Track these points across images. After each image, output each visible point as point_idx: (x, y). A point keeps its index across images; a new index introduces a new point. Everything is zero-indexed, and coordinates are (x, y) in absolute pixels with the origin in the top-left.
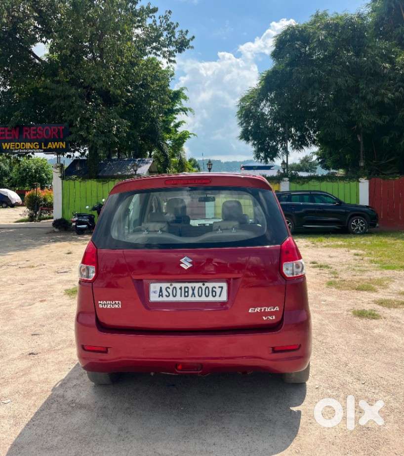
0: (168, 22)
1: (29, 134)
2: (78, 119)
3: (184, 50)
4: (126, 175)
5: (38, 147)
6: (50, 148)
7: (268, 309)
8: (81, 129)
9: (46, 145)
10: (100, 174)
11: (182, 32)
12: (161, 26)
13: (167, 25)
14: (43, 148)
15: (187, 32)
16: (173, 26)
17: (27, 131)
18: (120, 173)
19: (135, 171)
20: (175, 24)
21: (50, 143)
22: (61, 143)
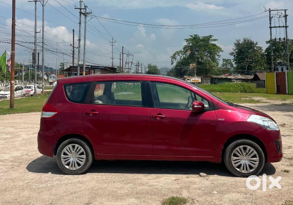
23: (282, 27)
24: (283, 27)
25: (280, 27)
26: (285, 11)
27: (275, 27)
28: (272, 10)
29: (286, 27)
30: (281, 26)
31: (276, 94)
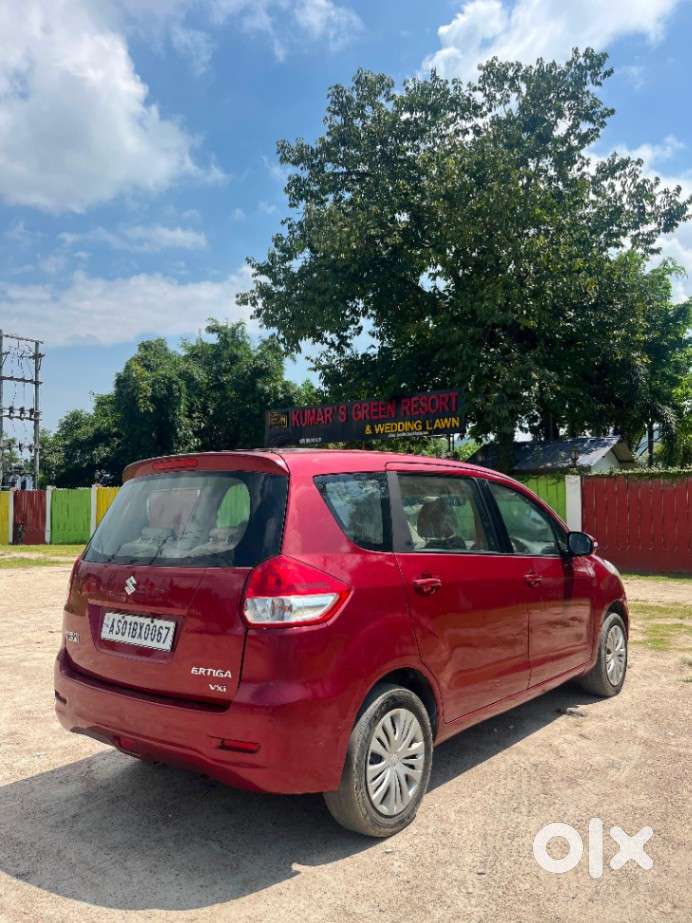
0: (638, 181)
1: (410, 408)
2: (473, 377)
3: (677, 225)
4: (559, 469)
5: (420, 427)
6: (438, 428)
7: (216, 673)
8: (476, 394)
9: (432, 425)
10: (516, 468)
11: (666, 192)
12: (624, 191)
13: (635, 187)
14: (428, 428)
15: (679, 189)
16: (647, 187)
17: (405, 404)
18: (549, 465)
19: (575, 460)
20: (653, 181)
21: (437, 421)
22: (453, 419)
23: (27, 381)
24: (31, 381)
25: (23, 380)
26: (37, 344)
27: (11, 378)
28: (7, 336)
29: (37, 383)
30: (26, 378)
31: (10, 544)
